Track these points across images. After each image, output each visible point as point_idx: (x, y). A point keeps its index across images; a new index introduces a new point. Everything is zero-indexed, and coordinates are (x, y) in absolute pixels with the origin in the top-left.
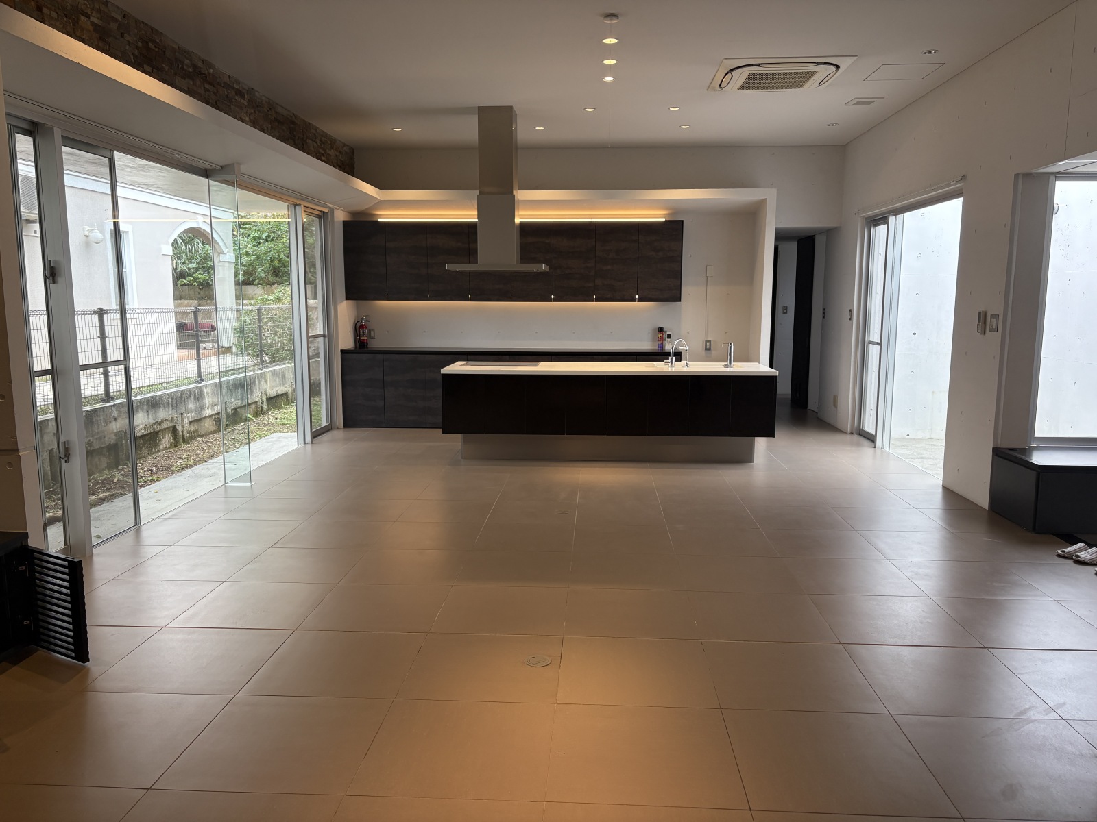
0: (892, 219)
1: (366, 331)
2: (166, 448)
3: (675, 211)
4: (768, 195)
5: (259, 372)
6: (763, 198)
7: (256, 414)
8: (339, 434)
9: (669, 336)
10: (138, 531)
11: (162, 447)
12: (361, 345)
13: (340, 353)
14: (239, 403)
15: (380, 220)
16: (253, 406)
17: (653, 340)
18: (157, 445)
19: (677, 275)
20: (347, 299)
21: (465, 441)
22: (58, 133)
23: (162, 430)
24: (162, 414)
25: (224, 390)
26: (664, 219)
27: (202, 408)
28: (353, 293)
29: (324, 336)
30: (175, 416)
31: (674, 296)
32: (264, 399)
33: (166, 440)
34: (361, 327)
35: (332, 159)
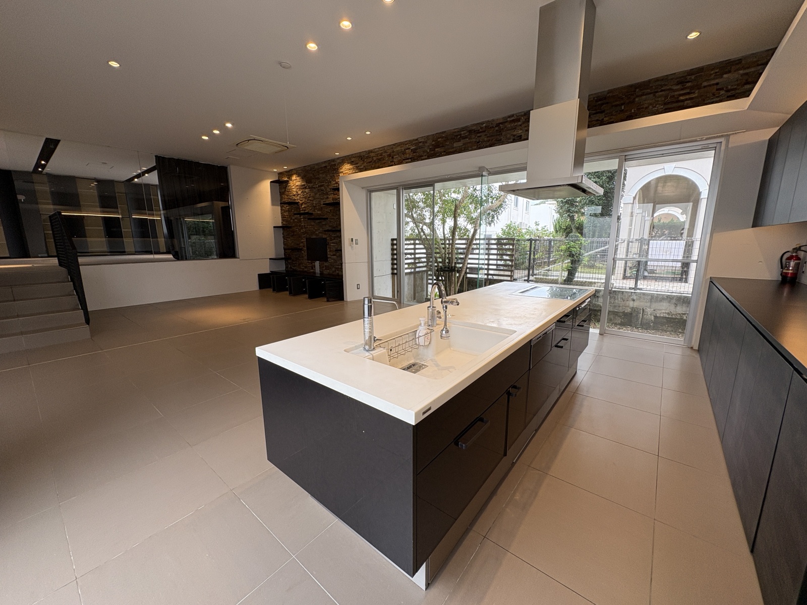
20: (753, 226)
29: (696, 262)
34: (790, 258)
35: (719, 87)
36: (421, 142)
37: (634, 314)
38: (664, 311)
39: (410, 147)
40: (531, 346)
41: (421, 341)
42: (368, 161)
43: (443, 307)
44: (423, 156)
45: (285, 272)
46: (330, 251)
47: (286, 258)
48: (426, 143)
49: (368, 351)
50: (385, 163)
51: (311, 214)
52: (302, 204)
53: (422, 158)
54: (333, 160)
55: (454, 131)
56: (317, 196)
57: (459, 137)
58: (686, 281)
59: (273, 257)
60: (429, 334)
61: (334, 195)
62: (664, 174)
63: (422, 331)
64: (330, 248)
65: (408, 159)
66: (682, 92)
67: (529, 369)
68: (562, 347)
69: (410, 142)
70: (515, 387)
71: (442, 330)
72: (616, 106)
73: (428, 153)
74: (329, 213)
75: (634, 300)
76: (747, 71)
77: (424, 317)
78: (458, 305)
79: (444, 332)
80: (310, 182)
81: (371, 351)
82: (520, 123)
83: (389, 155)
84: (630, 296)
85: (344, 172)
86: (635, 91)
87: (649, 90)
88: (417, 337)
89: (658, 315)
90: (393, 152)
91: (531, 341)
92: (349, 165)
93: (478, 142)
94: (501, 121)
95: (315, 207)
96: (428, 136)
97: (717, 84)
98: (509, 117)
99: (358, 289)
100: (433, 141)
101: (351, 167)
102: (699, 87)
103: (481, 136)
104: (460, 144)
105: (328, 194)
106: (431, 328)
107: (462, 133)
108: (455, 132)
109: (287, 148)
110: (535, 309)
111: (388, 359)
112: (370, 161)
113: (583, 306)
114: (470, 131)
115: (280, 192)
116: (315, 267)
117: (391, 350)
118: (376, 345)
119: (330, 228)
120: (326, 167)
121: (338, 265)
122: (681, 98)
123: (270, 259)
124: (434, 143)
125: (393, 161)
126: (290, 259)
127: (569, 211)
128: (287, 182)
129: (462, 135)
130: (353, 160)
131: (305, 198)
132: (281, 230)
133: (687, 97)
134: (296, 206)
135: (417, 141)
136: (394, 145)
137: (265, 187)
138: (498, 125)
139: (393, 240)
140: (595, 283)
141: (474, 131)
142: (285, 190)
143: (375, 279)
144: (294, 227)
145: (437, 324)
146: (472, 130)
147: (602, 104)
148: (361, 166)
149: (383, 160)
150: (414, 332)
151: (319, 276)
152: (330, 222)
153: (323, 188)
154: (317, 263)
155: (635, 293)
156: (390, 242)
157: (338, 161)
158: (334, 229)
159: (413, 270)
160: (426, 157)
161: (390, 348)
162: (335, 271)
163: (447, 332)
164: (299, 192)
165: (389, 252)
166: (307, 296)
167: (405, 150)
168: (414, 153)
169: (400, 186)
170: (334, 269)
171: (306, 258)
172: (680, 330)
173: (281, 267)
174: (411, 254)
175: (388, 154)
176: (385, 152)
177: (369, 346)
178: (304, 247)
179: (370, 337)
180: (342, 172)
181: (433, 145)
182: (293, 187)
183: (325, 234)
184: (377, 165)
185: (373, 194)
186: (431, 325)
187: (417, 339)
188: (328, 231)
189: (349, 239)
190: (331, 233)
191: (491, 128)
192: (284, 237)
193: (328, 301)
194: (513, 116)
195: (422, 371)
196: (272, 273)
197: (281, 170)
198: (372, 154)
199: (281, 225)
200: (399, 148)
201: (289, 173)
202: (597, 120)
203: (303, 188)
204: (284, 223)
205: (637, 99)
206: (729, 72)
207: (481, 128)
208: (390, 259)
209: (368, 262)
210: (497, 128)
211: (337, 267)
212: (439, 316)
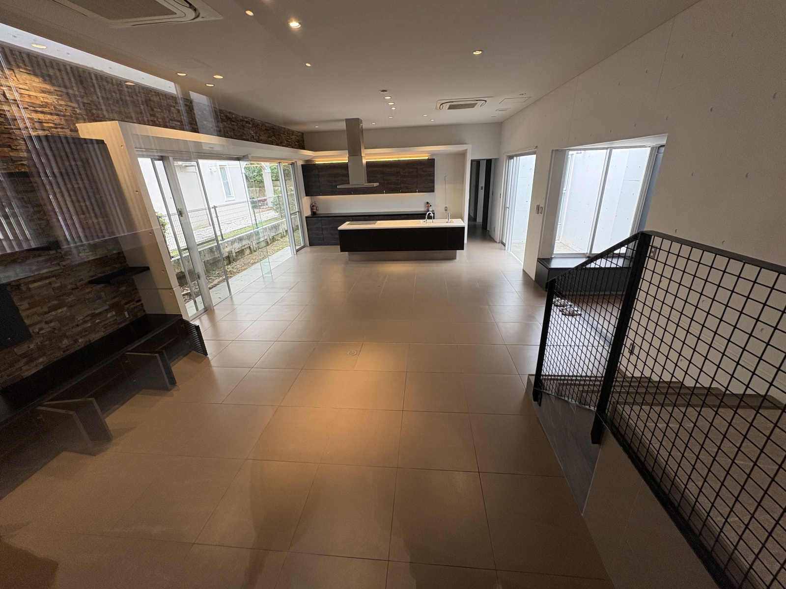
0: (515, 158)
1: (315, 208)
2: (248, 255)
3: (433, 155)
4: (468, 147)
5: (281, 221)
6: (466, 149)
7: (282, 237)
8: (308, 249)
9: (431, 206)
10: (231, 297)
11: (246, 255)
12: (314, 214)
13: (305, 218)
14: (274, 234)
15: (316, 163)
16: (280, 234)
17: (425, 207)
18: (244, 254)
19: (433, 182)
20: (306, 196)
21: (349, 255)
22: (171, 158)
23: (245, 249)
24: (244, 243)
25: (268, 230)
26: (427, 158)
27: (259, 238)
28: (308, 193)
29: (298, 212)
30: (249, 243)
31: (431, 190)
32: (284, 231)
33: (248, 252)
82: (250, 125)
104: (222, 125)
129: (221, 117)
167: (168, 105)
205: (281, 135)
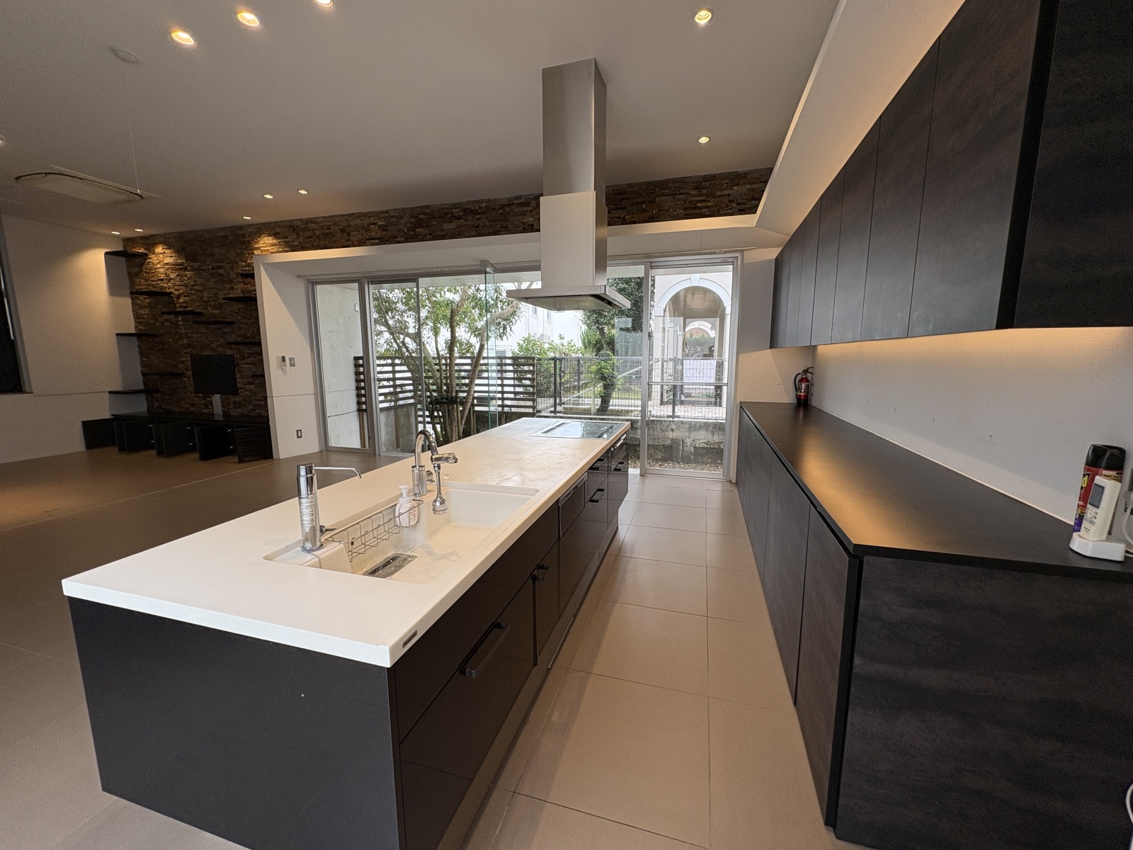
20: (771, 347)
34: (801, 381)
35: (731, 198)
36: (394, 216)
37: (674, 447)
38: (702, 441)
39: (376, 221)
40: (559, 507)
41: (404, 520)
42: (306, 235)
43: (434, 467)
44: (397, 237)
45: (147, 415)
46: (242, 377)
47: (148, 391)
48: (401, 218)
49: (309, 551)
50: (336, 241)
51: (200, 314)
52: (179, 297)
53: (397, 239)
54: (241, 228)
55: (442, 207)
56: (211, 284)
57: (450, 216)
58: (720, 406)
59: (118, 387)
60: (417, 508)
61: (245, 284)
62: (690, 285)
63: (404, 505)
64: (242, 372)
65: (375, 239)
66: (699, 198)
67: (559, 539)
68: (597, 501)
69: (377, 214)
70: (541, 567)
71: (435, 501)
72: (637, 203)
73: (406, 233)
74: (236, 313)
75: (673, 430)
76: (752, 186)
77: (407, 483)
78: (456, 462)
79: (438, 504)
80: (195, 260)
81: (319, 549)
82: (529, 208)
83: (343, 230)
84: (669, 426)
85: (262, 249)
86: (655, 190)
87: (668, 191)
88: (397, 515)
89: (697, 446)
90: (349, 226)
91: (558, 500)
92: (270, 238)
93: (478, 227)
94: (506, 203)
95: (206, 302)
96: (403, 209)
97: (729, 195)
98: (516, 198)
99: (298, 437)
100: (412, 217)
101: (275, 241)
102: (712, 195)
103: (480, 219)
104: (452, 226)
105: (232, 282)
106: (418, 498)
107: (454, 211)
108: (444, 208)
109: (140, 198)
110: (562, 455)
111: (347, 559)
112: (309, 235)
113: (618, 445)
114: (465, 211)
115: (129, 273)
116: (212, 404)
117: (352, 543)
118: (326, 540)
119: (240, 339)
120: (226, 236)
121: (260, 400)
122: (699, 205)
123: (110, 392)
124: (413, 220)
125: (349, 240)
126: (158, 391)
127: (597, 322)
128: (144, 256)
129: (455, 214)
130: (278, 230)
131: (186, 286)
132: (135, 341)
133: (704, 204)
134: (165, 298)
135: (387, 215)
136: (350, 215)
137: (94, 263)
138: (502, 207)
139: (356, 359)
140: (632, 411)
141: (472, 211)
142: (141, 271)
143: (329, 421)
144: (162, 334)
145: (428, 491)
146: (467, 209)
147: (623, 199)
148: (294, 241)
149: (333, 236)
150: (392, 507)
151: (221, 419)
152: (240, 328)
153: (221, 271)
154: (217, 399)
155: (673, 421)
156: (352, 362)
157: (250, 230)
158: (247, 341)
159: (393, 404)
160: (403, 239)
161: (350, 541)
162: (254, 410)
163: (443, 502)
164: (172, 276)
165: (352, 377)
166: (197, 455)
167: (368, 225)
168: (383, 230)
169: (365, 277)
170: (251, 407)
171: (193, 389)
172: (719, 461)
173: (139, 406)
174: (388, 380)
175: (341, 227)
176: (335, 224)
177: (312, 543)
178: (187, 370)
179: (313, 529)
180: (258, 248)
181: (412, 222)
182: (159, 266)
183: (230, 349)
184: (323, 243)
185: (319, 288)
186: (417, 495)
187: (397, 519)
188: (236, 343)
189: (278, 357)
190: (242, 348)
191: (493, 209)
192: (141, 354)
193: (241, 461)
194: (520, 197)
195: (408, 567)
196: (116, 418)
197: (129, 234)
198: (313, 226)
199: (133, 331)
200: (358, 222)
201: (150, 242)
202: (619, 218)
203: (181, 269)
204: (140, 327)
205: (657, 199)
206: (738, 185)
207: (481, 208)
208: (354, 388)
209: (315, 394)
210: (501, 211)
211: (257, 403)
212: (430, 478)
